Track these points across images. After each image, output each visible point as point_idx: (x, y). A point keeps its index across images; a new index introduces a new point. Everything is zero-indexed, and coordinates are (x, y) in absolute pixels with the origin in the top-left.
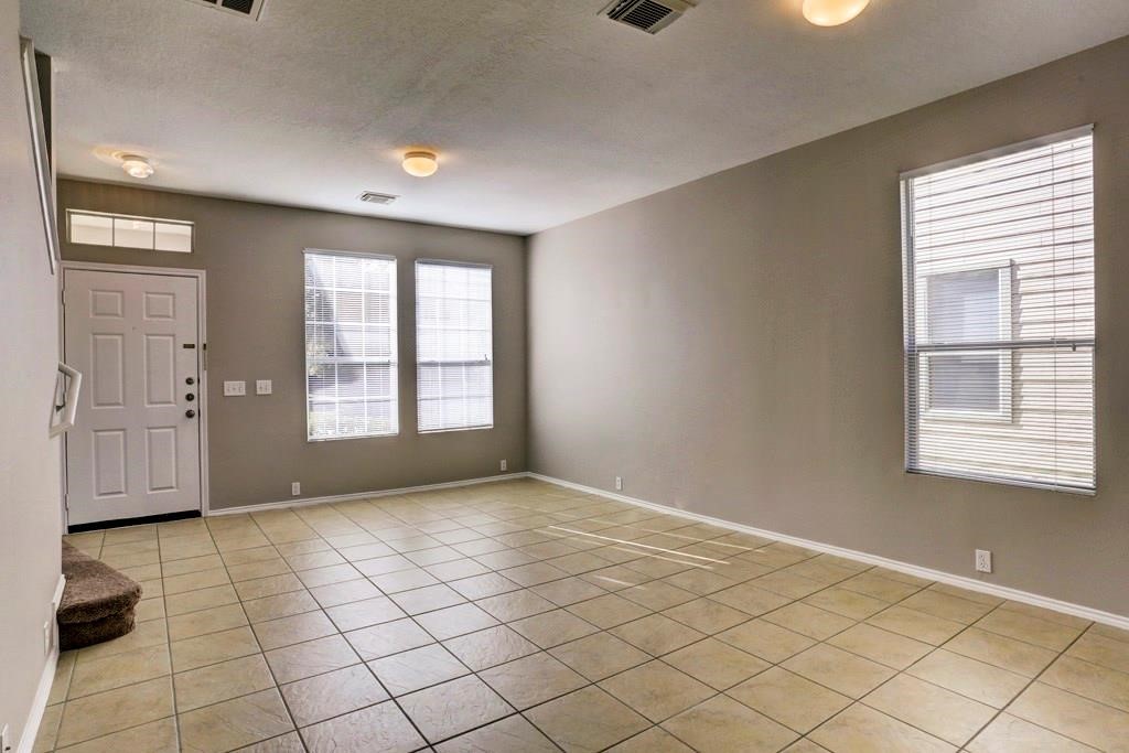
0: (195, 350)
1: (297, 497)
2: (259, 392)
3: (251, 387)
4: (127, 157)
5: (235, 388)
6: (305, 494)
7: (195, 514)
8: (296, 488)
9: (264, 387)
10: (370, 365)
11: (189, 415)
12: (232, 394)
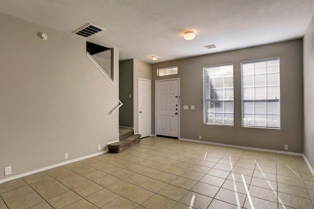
0: (178, 98)
1: (200, 140)
2: (191, 109)
3: (190, 107)
4: (153, 57)
5: (186, 108)
6: (202, 140)
7: (177, 138)
8: (200, 137)
9: (193, 107)
10: (225, 101)
11: (176, 114)
12: (185, 109)
